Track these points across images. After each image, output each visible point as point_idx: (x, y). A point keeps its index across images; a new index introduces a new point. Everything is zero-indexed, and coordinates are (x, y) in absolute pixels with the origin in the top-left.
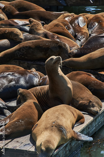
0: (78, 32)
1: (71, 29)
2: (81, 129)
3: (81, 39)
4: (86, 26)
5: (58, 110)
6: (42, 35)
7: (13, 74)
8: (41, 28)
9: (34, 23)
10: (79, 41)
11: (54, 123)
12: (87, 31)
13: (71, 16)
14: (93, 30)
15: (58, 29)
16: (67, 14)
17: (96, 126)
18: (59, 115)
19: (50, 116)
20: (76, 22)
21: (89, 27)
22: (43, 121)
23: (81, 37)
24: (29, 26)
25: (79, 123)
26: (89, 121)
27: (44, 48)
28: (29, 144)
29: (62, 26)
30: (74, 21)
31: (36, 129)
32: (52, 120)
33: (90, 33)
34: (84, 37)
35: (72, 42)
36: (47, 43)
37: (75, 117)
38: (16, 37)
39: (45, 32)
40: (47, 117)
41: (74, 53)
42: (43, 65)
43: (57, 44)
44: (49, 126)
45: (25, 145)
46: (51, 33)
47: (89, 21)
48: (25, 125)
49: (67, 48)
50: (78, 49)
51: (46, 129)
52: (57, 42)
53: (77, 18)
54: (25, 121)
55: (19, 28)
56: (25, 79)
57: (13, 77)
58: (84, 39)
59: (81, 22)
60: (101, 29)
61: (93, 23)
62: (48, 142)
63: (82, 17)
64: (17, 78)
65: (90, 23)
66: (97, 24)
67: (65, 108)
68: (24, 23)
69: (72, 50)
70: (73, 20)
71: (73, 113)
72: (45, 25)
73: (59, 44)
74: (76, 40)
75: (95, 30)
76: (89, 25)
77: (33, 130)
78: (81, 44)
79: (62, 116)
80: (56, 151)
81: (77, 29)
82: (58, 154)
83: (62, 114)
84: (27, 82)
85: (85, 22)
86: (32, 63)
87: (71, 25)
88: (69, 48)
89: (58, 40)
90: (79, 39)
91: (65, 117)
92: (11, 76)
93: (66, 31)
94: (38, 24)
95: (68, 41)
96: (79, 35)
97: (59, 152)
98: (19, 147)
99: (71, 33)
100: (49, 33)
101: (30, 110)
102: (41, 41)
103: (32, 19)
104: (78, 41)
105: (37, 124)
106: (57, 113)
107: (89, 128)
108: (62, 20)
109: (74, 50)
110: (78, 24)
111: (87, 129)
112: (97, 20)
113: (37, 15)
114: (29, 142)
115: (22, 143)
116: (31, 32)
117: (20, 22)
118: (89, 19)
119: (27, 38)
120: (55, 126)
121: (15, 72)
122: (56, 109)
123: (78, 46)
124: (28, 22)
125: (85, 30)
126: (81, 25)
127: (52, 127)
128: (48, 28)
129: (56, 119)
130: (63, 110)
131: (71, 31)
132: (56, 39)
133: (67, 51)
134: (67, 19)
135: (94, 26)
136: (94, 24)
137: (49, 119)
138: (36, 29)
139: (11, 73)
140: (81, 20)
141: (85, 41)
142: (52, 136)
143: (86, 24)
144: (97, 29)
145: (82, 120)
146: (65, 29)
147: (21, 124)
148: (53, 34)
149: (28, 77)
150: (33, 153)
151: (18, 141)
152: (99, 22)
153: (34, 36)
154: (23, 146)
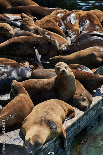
0: (70, 29)
1: (62, 25)
2: (71, 123)
3: (72, 36)
4: (78, 23)
5: (48, 104)
6: (32, 31)
7: (4, 66)
8: (32, 24)
9: (25, 18)
10: (70, 38)
11: (43, 118)
12: (78, 28)
13: (63, 13)
14: (85, 27)
15: (49, 25)
16: (60, 10)
17: (87, 119)
18: (49, 110)
19: (40, 111)
20: (68, 18)
21: (80, 24)
22: (33, 115)
23: (71, 34)
24: (21, 22)
25: (70, 117)
26: (80, 115)
27: (34, 44)
28: (18, 139)
29: (53, 23)
30: (66, 18)
31: (25, 123)
32: (41, 115)
33: (81, 30)
34: (75, 34)
35: (62, 39)
36: (37, 39)
37: (65, 111)
38: (7, 33)
39: (36, 28)
40: (37, 111)
41: (63, 50)
42: (32, 61)
43: (47, 40)
44: (37, 120)
45: (14, 140)
46: (42, 30)
47: (81, 18)
48: (15, 119)
49: (56, 45)
50: (68, 46)
51: (35, 123)
52: (47, 39)
53: (69, 15)
54: (15, 115)
55: (10, 23)
56: (17, 71)
57: (5, 70)
58: (75, 36)
59: (73, 19)
60: (92, 26)
61: (85, 20)
62: (37, 136)
63: (74, 14)
64: (9, 71)
65: (82, 21)
66: (88, 22)
67: (55, 103)
68: (16, 18)
69: (62, 47)
70: (65, 16)
71: (63, 107)
72: (37, 21)
73: (49, 41)
74: (67, 37)
75: (86, 27)
76: (81, 22)
77: (23, 125)
78: (72, 41)
79: (52, 111)
80: (45, 145)
81: (69, 26)
82: (47, 149)
83: (53, 109)
84: (19, 75)
85: (76, 18)
86: (21, 59)
87: (63, 21)
88: (58, 45)
89: (48, 36)
90: (70, 35)
91: (55, 113)
92: (3, 68)
93: (57, 27)
94: (29, 20)
95: (58, 37)
96: (70, 32)
97: (48, 146)
98: (8, 141)
99: (63, 29)
100: (40, 29)
101: (20, 104)
102: (31, 37)
103: (24, 15)
104: (68, 37)
105: (27, 119)
106: (47, 108)
107: (80, 122)
108: (54, 16)
109: (64, 47)
110: (70, 21)
111: (78, 123)
112: (89, 17)
113: (30, 11)
114: (19, 137)
115: (12, 137)
116: (22, 27)
117: (12, 17)
118: (81, 16)
119: (18, 33)
120: (44, 121)
121: (7, 64)
122: (46, 103)
123: (68, 43)
124: (20, 17)
125: (77, 27)
126: (73, 22)
127: (41, 121)
128: (40, 24)
129: (46, 113)
130: (54, 105)
131: (62, 28)
132: (46, 36)
133: (57, 48)
134: (59, 15)
135: (85, 24)
136: (86, 22)
137: (39, 114)
138: (28, 24)
139: (3, 65)
140: (73, 17)
141: (75, 38)
142: (41, 130)
143: (77, 21)
144: (88, 27)
145: (72, 114)
146: (56, 25)
147: (11, 119)
148: (44, 30)
149: (20, 69)
150: (22, 147)
151: (7, 136)
152: (90, 20)
153: (25, 32)
154: (12, 140)
